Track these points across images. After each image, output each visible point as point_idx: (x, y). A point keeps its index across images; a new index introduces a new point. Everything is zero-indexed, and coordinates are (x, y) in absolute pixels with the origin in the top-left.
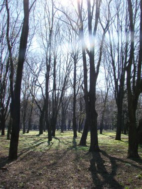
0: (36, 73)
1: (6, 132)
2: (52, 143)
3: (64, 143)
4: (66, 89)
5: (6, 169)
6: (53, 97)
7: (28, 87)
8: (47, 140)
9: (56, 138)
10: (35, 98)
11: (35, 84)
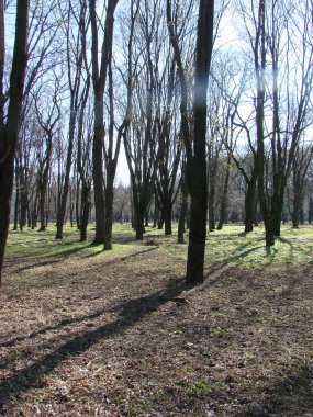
0: (233, 98)
1: (175, 228)
2: (276, 251)
3: (301, 250)
4: (303, 129)
5: (182, 300)
6: (273, 147)
7: (218, 129)
8: (264, 243)
9: (284, 241)
10: (234, 153)
11: (232, 123)
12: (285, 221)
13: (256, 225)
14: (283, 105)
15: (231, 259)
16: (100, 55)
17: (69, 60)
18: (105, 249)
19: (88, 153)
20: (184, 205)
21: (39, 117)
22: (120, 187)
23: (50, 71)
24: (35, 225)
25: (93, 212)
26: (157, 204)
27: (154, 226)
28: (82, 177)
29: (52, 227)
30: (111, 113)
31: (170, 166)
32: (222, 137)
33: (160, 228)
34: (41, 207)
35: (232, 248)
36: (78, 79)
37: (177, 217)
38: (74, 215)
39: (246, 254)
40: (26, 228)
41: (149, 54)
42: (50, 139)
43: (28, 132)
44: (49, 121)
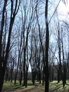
12: (67, 79)
13: (60, 81)
14: (65, 53)
15: (55, 90)
16: (25, 44)
17: (18, 45)
18: (25, 87)
19: (22, 65)
20: (44, 76)
21: (12, 57)
22: (29, 72)
23: (14, 47)
24: (10, 81)
25: (23, 78)
26: (38, 76)
27: (37, 81)
28: (21, 70)
29: (13, 81)
30: (27, 56)
31: (40, 67)
32: (52, 61)
33: (38, 82)
34: (11, 77)
35: (55, 86)
36: (20, 49)
37: (42, 79)
38: (19, 79)
39: (58, 88)
40: (7, 82)
41: (36, 43)
42: (14, 61)
43: (9, 60)
44: (14, 57)
